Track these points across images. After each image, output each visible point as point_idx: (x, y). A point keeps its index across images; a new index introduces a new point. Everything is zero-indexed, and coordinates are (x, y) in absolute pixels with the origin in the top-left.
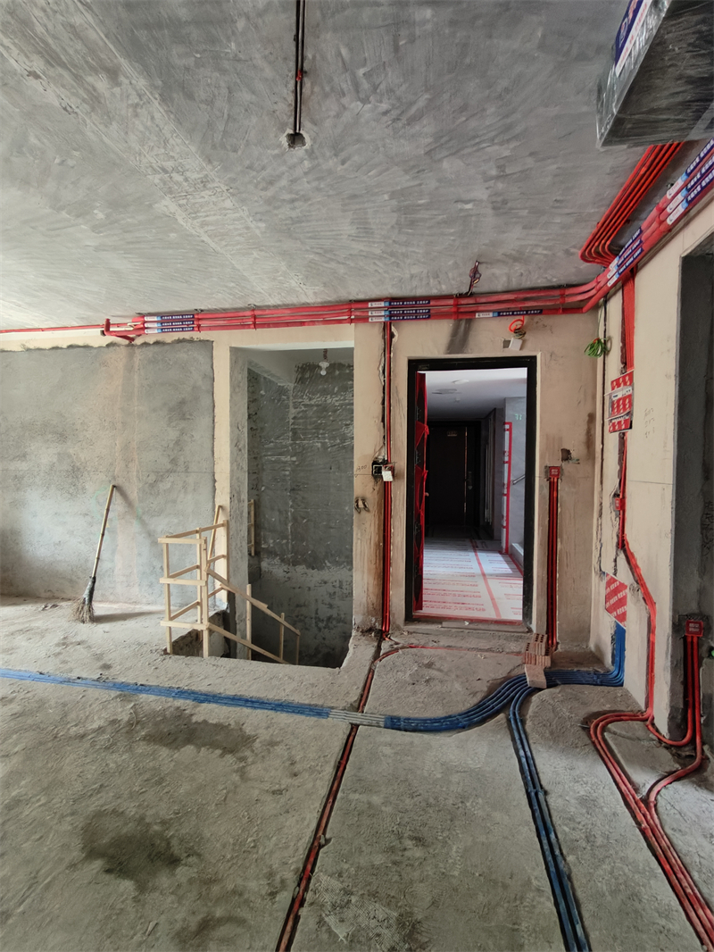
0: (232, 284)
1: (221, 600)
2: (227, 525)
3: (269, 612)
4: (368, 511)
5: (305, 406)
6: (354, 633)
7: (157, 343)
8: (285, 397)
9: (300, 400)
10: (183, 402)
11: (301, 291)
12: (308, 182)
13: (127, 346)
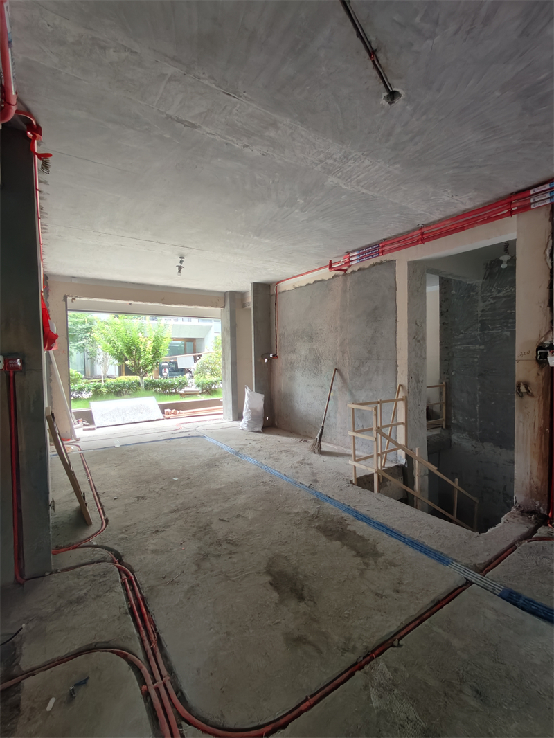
0: (397, 215)
1: (401, 457)
2: (405, 400)
3: (439, 474)
4: (532, 395)
5: (494, 298)
6: (513, 509)
7: (360, 270)
8: (474, 294)
9: (489, 294)
10: (376, 309)
11: (456, 202)
12: (417, 120)
13: (343, 275)
